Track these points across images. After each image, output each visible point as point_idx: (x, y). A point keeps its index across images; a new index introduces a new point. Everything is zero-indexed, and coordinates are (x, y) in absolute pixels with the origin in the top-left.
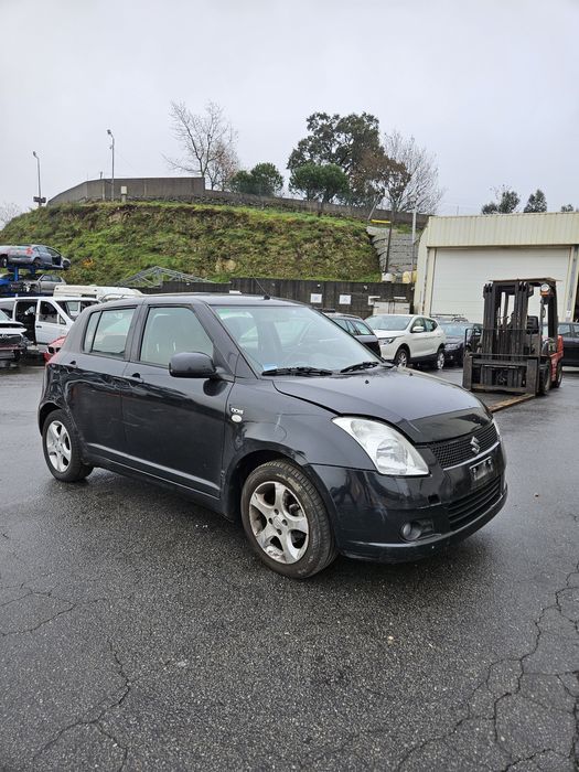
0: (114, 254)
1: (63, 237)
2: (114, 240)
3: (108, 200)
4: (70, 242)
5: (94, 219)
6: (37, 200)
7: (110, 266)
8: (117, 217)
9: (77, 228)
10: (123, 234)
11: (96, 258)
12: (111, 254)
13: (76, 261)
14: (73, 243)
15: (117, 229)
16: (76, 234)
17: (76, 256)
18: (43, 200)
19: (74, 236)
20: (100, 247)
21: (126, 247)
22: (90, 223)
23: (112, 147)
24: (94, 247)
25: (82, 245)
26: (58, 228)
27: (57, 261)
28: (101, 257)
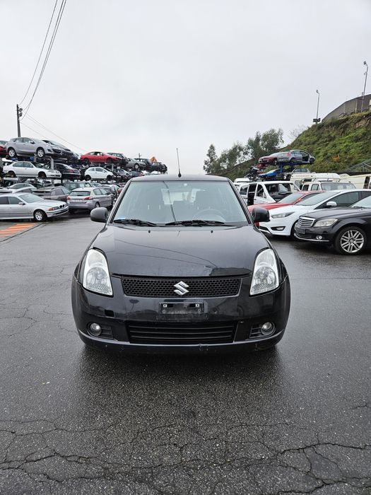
0: (355, 150)
1: (323, 142)
2: (357, 139)
3: (358, 112)
4: (327, 145)
5: (345, 128)
6: (315, 120)
7: (351, 159)
8: (363, 123)
9: (332, 136)
10: (364, 134)
11: (342, 154)
12: (353, 150)
13: (328, 157)
14: (329, 146)
15: (360, 132)
16: (331, 139)
17: (329, 154)
18: (319, 120)
19: (330, 141)
20: (347, 146)
21: (364, 144)
22: (342, 130)
23: (366, 74)
24: (341, 147)
25: (334, 146)
26: (321, 137)
27: (306, 159)
28: (346, 153)
